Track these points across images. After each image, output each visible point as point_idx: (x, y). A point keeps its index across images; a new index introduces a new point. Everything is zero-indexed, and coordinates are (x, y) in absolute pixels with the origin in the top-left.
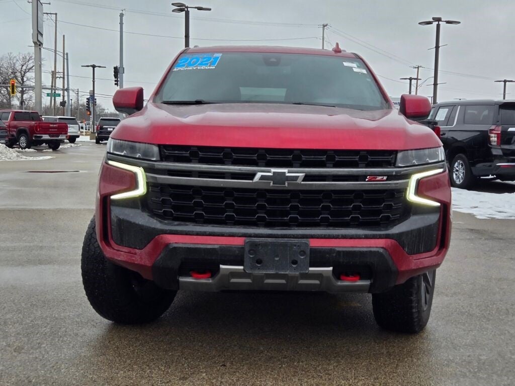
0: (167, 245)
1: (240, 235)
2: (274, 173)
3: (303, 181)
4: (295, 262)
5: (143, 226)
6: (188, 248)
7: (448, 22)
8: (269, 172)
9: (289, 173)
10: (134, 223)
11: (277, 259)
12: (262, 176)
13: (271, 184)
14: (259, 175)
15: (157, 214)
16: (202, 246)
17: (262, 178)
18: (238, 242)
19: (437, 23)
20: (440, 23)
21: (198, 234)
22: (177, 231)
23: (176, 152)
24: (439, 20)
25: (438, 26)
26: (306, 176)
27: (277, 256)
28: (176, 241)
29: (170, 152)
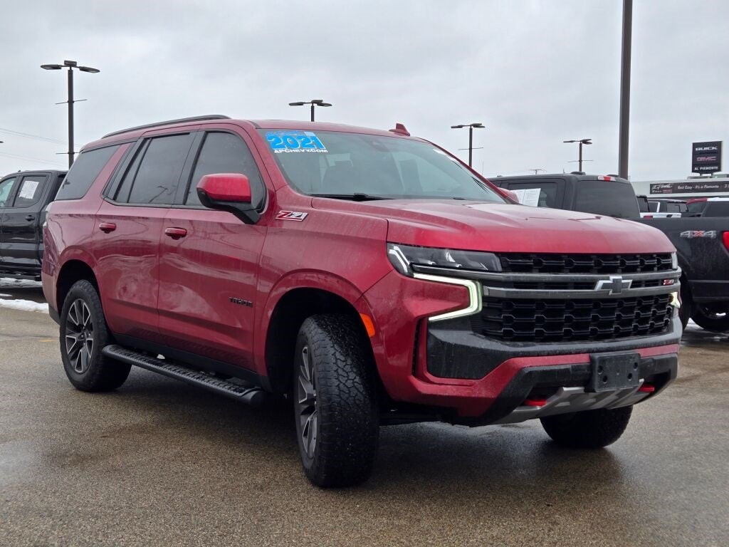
0: (521, 370)
1: (585, 351)
2: (614, 280)
3: (631, 287)
4: (630, 376)
5: (488, 350)
6: (544, 371)
7: (83, 69)
8: (608, 279)
9: (623, 279)
10: (474, 348)
11: (618, 374)
12: (604, 284)
13: (611, 293)
14: (600, 283)
15: (495, 336)
16: (556, 368)
17: (605, 286)
18: (583, 359)
19: (68, 68)
20: (73, 68)
21: (549, 354)
22: (529, 352)
23: (520, 261)
24: (71, 64)
25: (70, 73)
26: (633, 282)
27: (618, 371)
28: (531, 365)
29: (513, 260)
